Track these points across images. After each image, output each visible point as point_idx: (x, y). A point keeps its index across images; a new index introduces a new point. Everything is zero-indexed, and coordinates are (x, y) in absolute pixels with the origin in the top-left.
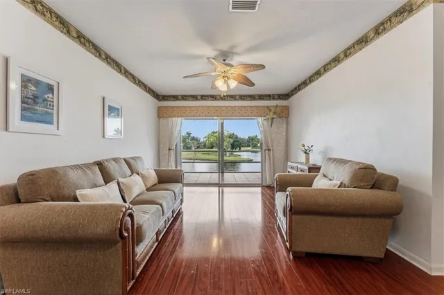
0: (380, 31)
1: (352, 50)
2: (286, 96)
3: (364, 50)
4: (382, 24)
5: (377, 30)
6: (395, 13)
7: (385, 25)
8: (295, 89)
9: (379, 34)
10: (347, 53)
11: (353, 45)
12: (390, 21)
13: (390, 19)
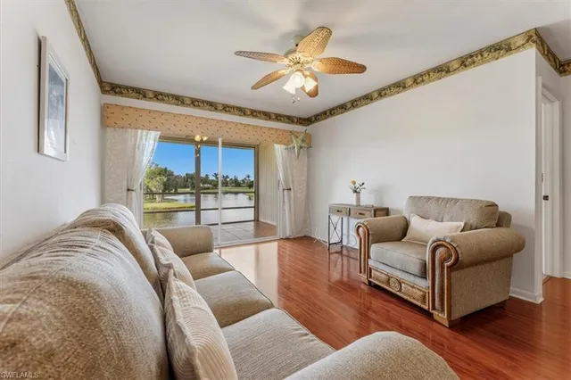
0: (467, 63)
1: (426, 78)
2: (307, 121)
3: (442, 79)
4: (471, 56)
5: (463, 62)
6: (488, 47)
7: (474, 58)
8: (325, 113)
9: (465, 66)
10: (418, 80)
11: (428, 73)
12: (482, 55)
13: (481, 52)
